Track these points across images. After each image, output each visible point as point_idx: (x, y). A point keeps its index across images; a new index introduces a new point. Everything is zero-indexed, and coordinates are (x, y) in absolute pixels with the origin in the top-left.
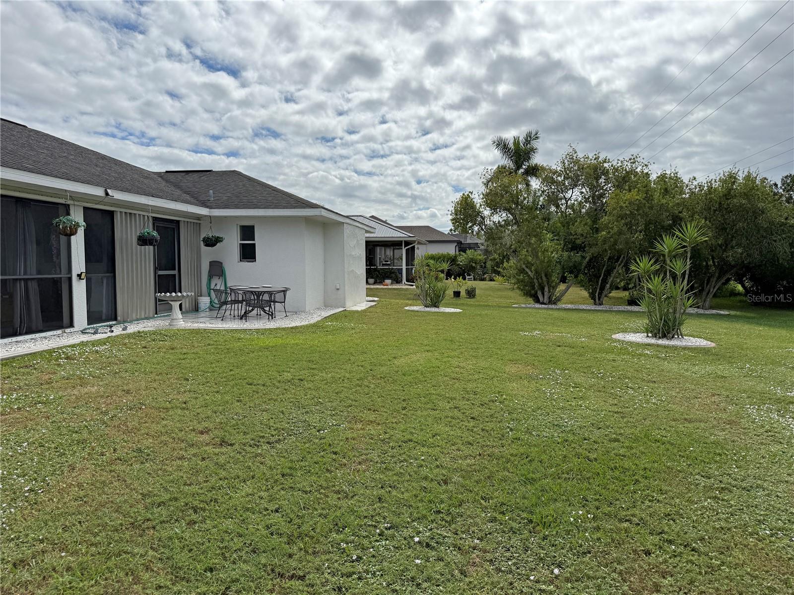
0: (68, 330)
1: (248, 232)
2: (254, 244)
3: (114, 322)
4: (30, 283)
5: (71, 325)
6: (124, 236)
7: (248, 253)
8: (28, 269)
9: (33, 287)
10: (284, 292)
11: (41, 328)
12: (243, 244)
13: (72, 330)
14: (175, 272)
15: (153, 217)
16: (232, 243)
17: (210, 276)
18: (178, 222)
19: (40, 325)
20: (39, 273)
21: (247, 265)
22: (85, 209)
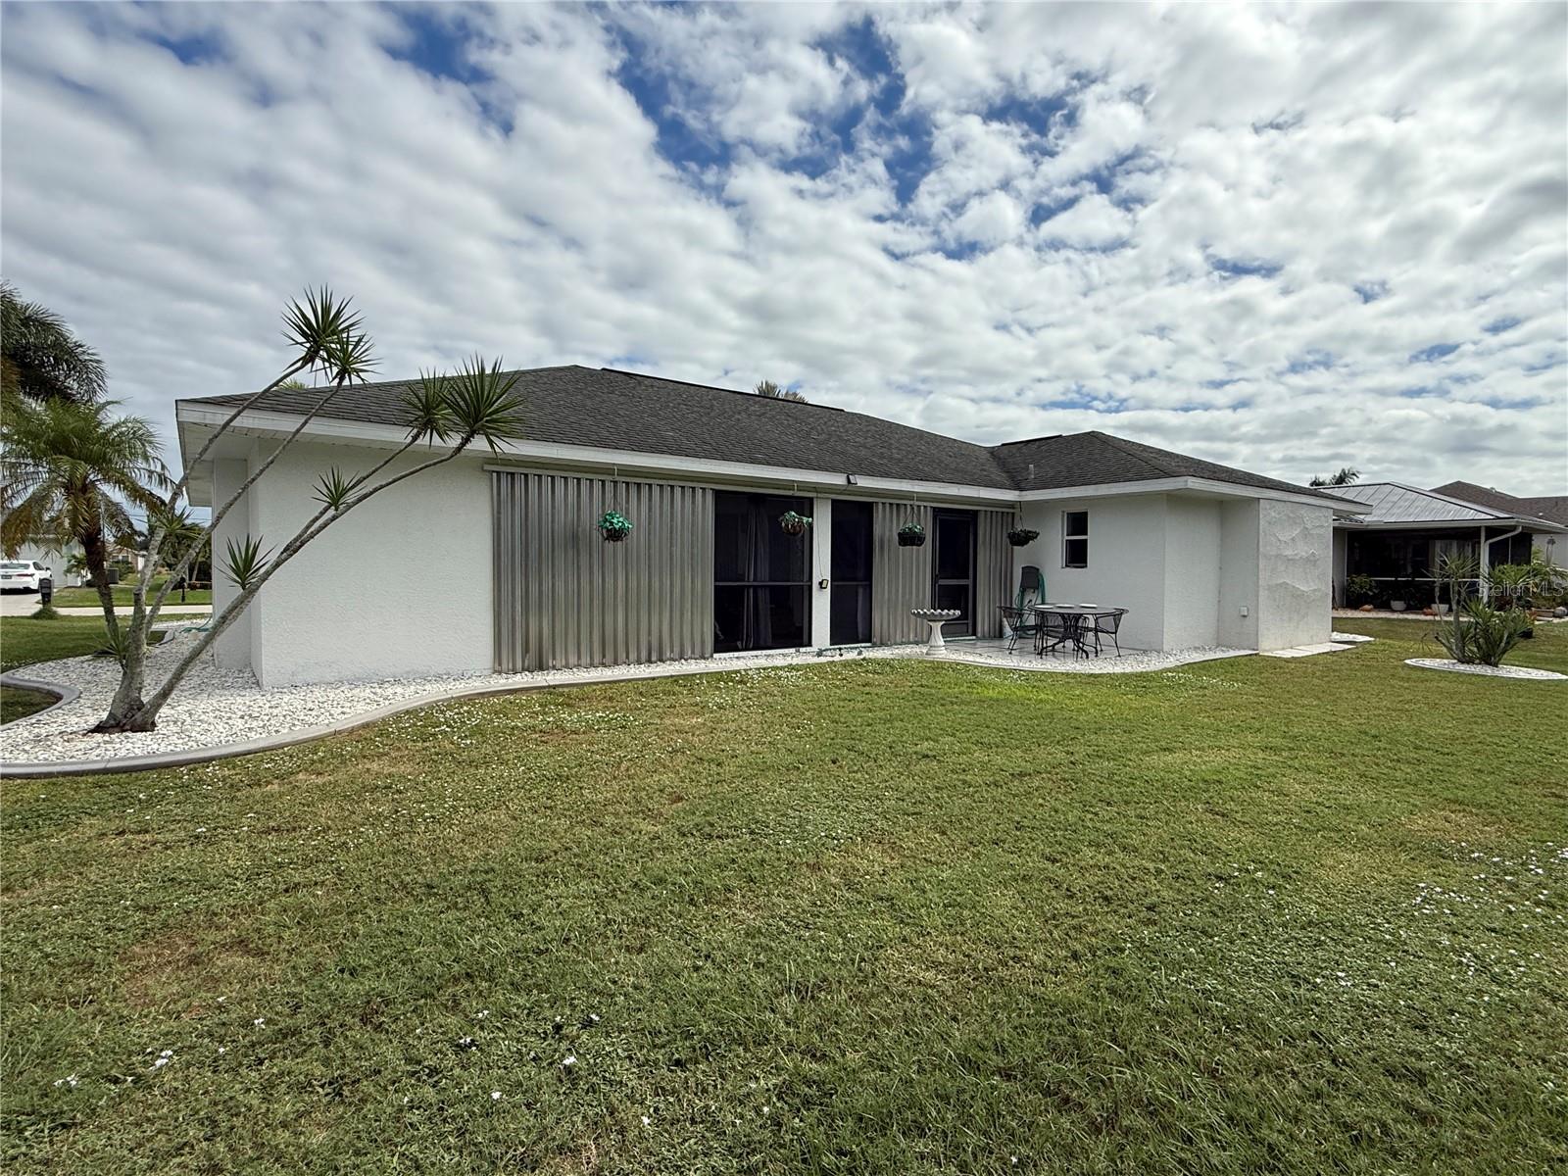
0: (802, 650)
1: (1078, 523)
2: (1086, 540)
3: (869, 644)
4: (760, 592)
5: (810, 644)
6: (887, 534)
7: (1077, 555)
8: (759, 575)
9: (764, 596)
10: (1117, 616)
11: (769, 644)
12: (1070, 541)
13: (808, 649)
14: (969, 582)
15: (934, 509)
16: (1053, 541)
17: (1023, 590)
18: (976, 512)
19: (769, 642)
20: (770, 580)
21: (1075, 573)
22: (834, 502)
